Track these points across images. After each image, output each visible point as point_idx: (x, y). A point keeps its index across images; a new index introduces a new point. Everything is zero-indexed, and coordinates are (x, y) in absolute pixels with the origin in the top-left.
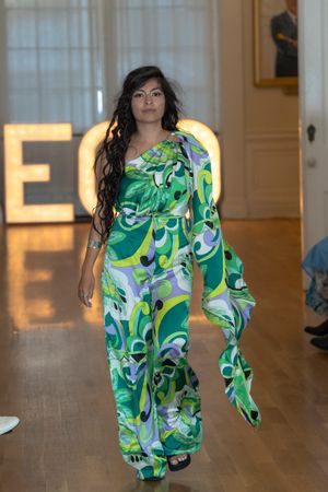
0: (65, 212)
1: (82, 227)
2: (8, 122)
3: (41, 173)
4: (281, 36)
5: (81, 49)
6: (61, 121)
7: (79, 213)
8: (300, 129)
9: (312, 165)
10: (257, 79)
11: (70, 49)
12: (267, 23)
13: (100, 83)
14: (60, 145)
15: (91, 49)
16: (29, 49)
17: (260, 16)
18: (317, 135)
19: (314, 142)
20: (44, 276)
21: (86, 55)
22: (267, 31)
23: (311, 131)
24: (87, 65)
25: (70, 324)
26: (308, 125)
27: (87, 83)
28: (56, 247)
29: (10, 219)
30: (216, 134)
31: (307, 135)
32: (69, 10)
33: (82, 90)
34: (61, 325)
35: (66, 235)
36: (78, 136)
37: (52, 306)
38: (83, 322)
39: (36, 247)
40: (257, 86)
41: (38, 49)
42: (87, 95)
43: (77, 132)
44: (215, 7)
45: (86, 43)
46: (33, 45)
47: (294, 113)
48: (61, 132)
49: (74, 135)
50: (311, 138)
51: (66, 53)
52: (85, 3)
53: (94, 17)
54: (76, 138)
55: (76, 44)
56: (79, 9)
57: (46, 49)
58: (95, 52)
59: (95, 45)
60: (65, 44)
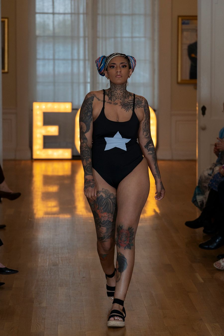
0: (67, 153)
1: (76, 162)
2: (36, 101)
3: (53, 130)
4: (193, 55)
5: (79, 60)
6: (65, 101)
7: (75, 154)
8: (197, 108)
9: (204, 129)
10: (179, 80)
11: (72, 60)
13: (89, 80)
14: (64, 115)
15: (85, 60)
16: (49, 59)
17: (182, 44)
18: (207, 112)
19: (205, 116)
20: (54, 189)
21: (82, 63)
23: (204, 109)
24: (82, 70)
26: (201, 106)
27: (82, 80)
28: (61, 173)
29: (35, 157)
31: (201, 112)
32: (73, 38)
33: (79, 84)
35: (67, 166)
39: (50, 173)
40: (178, 83)
41: (54, 59)
42: (82, 87)
43: (75, 107)
44: (156, 38)
45: (82, 57)
46: (51, 57)
48: (66, 107)
49: (73, 109)
50: (204, 113)
51: (70, 62)
52: (82, 34)
53: (87, 42)
54: (74, 111)
55: (76, 57)
56: (78, 38)
57: (58, 59)
58: (87, 62)
59: (87, 58)
60: (70, 57)
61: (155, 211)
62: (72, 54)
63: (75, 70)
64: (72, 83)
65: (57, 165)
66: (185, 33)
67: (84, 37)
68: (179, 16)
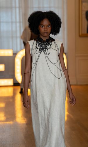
0: (10, 82)
1: (16, 87)
5: (16, 22)
6: (8, 49)
7: (15, 82)
10: (80, 34)
11: (12, 22)
12: (84, 13)
14: (8, 58)
15: (20, 22)
17: (82, 11)
21: (18, 24)
22: (84, 16)
24: (18, 29)
25: (11, 123)
28: (6, 95)
32: (11, 8)
33: (16, 37)
34: (8, 123)
35: (11, 90)
36: (15, 54)
37: (5, 116)
38: (16, 121)
40: (80, 36)
43: (14, 53)
44: (65, 7)
45: (18, 20)
48: (8, 53)
51: (10, 24)
52: (17, 5)
53: (21, 10)
54: (14, 55)
55: (14, 20)
56: (15, 7)
57: (3, 22)
58: (21, 24)
59: (21, 21)
60: (10, 20)
61: (68, 116)
62: (12, 18)
63: (14, 29)
64: (12, 37)
65: (4, 90)
66: (84, 4)
67: (19, 7)
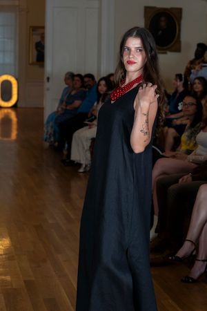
8: (45, 78)
9: (48, 89)
12: (34, 44)
17: (32, 42)
18: (50, 80)
19: (49, 82)
22: (34, 47)
23: (48, 79)
26: (47, 77)
30: (17, 79)
40: (30, 64)
47: (43, 73)
61: (17, 135)
66: (34, 36)
68: (31, 27)
